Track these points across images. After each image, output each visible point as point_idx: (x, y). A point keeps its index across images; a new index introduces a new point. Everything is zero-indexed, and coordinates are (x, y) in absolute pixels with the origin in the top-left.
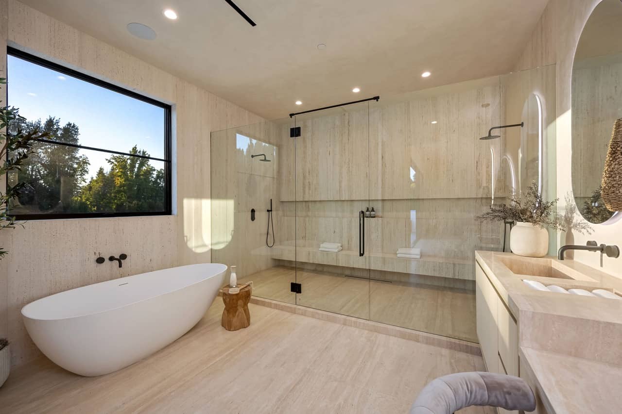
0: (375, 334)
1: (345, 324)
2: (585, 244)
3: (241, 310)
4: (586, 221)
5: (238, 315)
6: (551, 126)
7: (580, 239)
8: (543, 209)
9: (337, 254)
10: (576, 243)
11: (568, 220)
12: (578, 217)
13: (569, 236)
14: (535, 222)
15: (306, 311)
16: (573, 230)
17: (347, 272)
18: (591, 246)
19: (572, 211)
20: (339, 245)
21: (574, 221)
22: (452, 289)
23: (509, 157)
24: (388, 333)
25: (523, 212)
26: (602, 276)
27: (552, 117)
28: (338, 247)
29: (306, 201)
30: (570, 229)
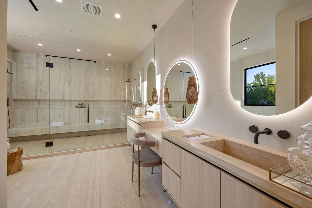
0: (95, 151)
1: (80, 152)
2: (149, 111)
3: (17, 161)
4: (149, 106)
5: (15, 165)
6: (143, 83)
7: (148, 110)
8: (142, 103)
9: (63, 127)
10: (147, 111)
11: (146, 106)
12: (148, 106)
13: (146, 110)
14: (140, 107)
15: (57, 153)
16: (147, 109)
17: (68, 135)
18: (150, 111)
19: (146, 104)
20: (64, 122)
21: (147, 106)
22: (116, 133)
23: (132, 88)
24: (99, 149)
25: (138, 104)
26: (151, 117)
27: (143, 81)
28: (63, 124)
29: (37, 100)
30: (146, 108)
